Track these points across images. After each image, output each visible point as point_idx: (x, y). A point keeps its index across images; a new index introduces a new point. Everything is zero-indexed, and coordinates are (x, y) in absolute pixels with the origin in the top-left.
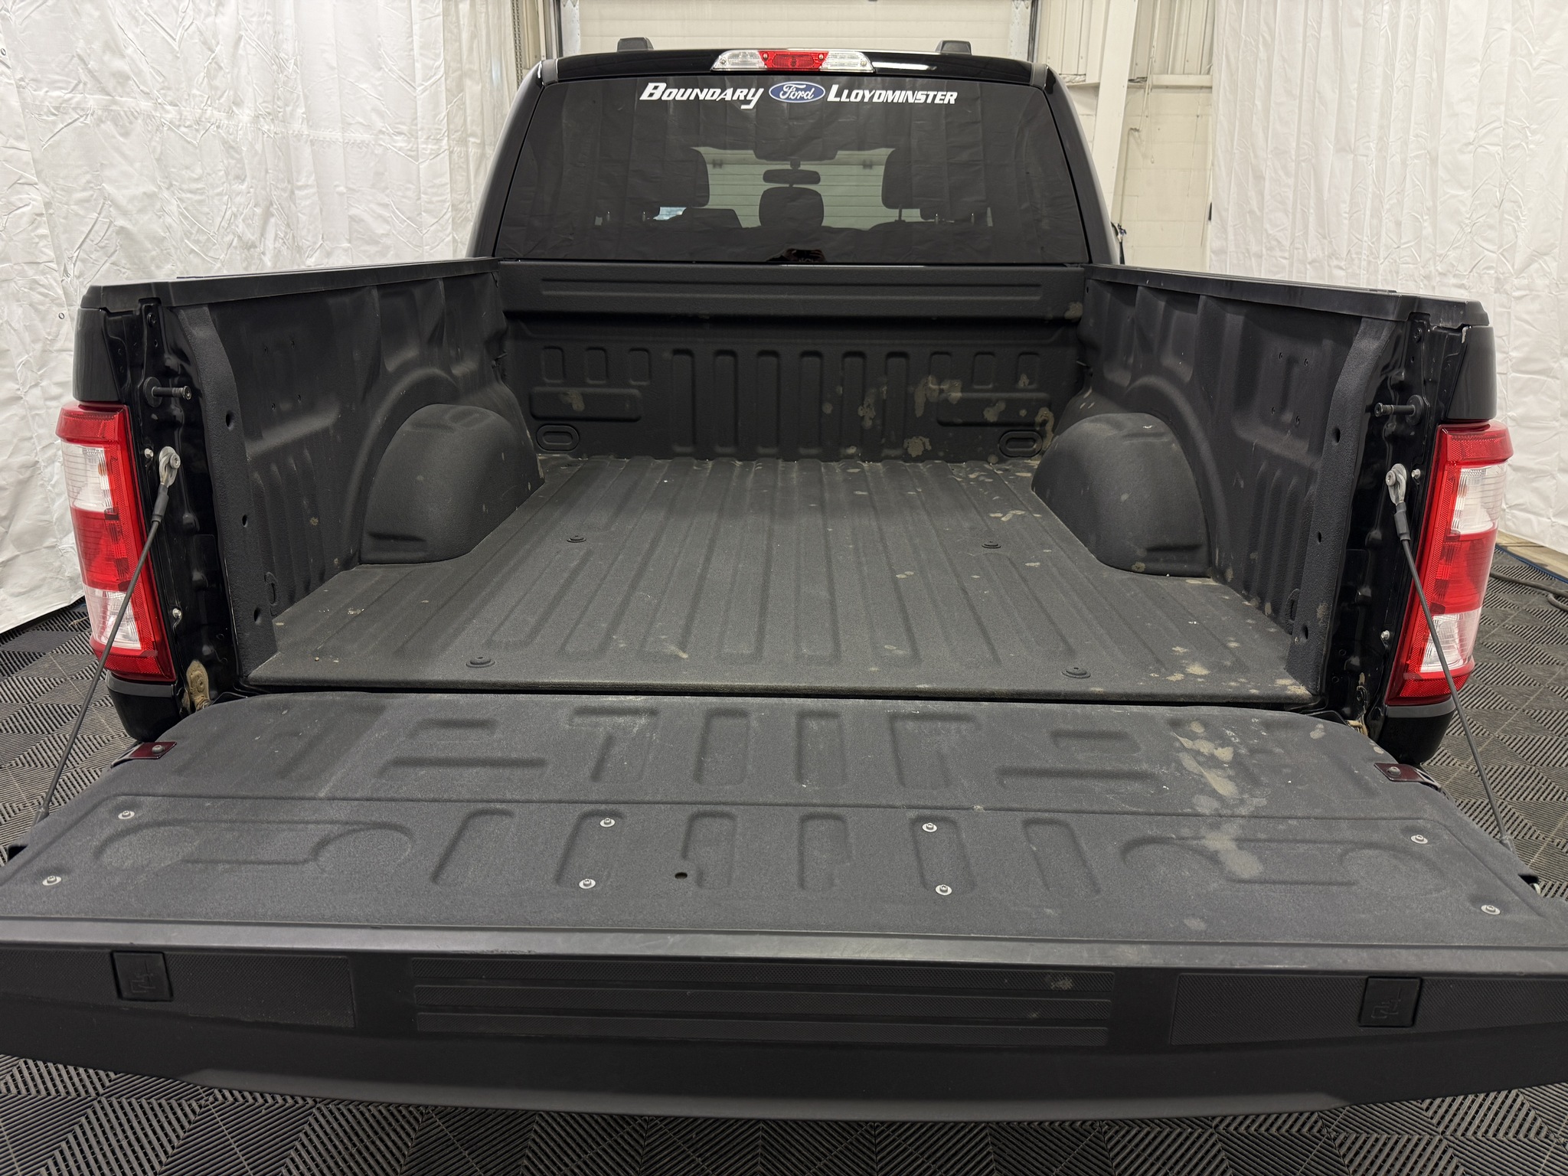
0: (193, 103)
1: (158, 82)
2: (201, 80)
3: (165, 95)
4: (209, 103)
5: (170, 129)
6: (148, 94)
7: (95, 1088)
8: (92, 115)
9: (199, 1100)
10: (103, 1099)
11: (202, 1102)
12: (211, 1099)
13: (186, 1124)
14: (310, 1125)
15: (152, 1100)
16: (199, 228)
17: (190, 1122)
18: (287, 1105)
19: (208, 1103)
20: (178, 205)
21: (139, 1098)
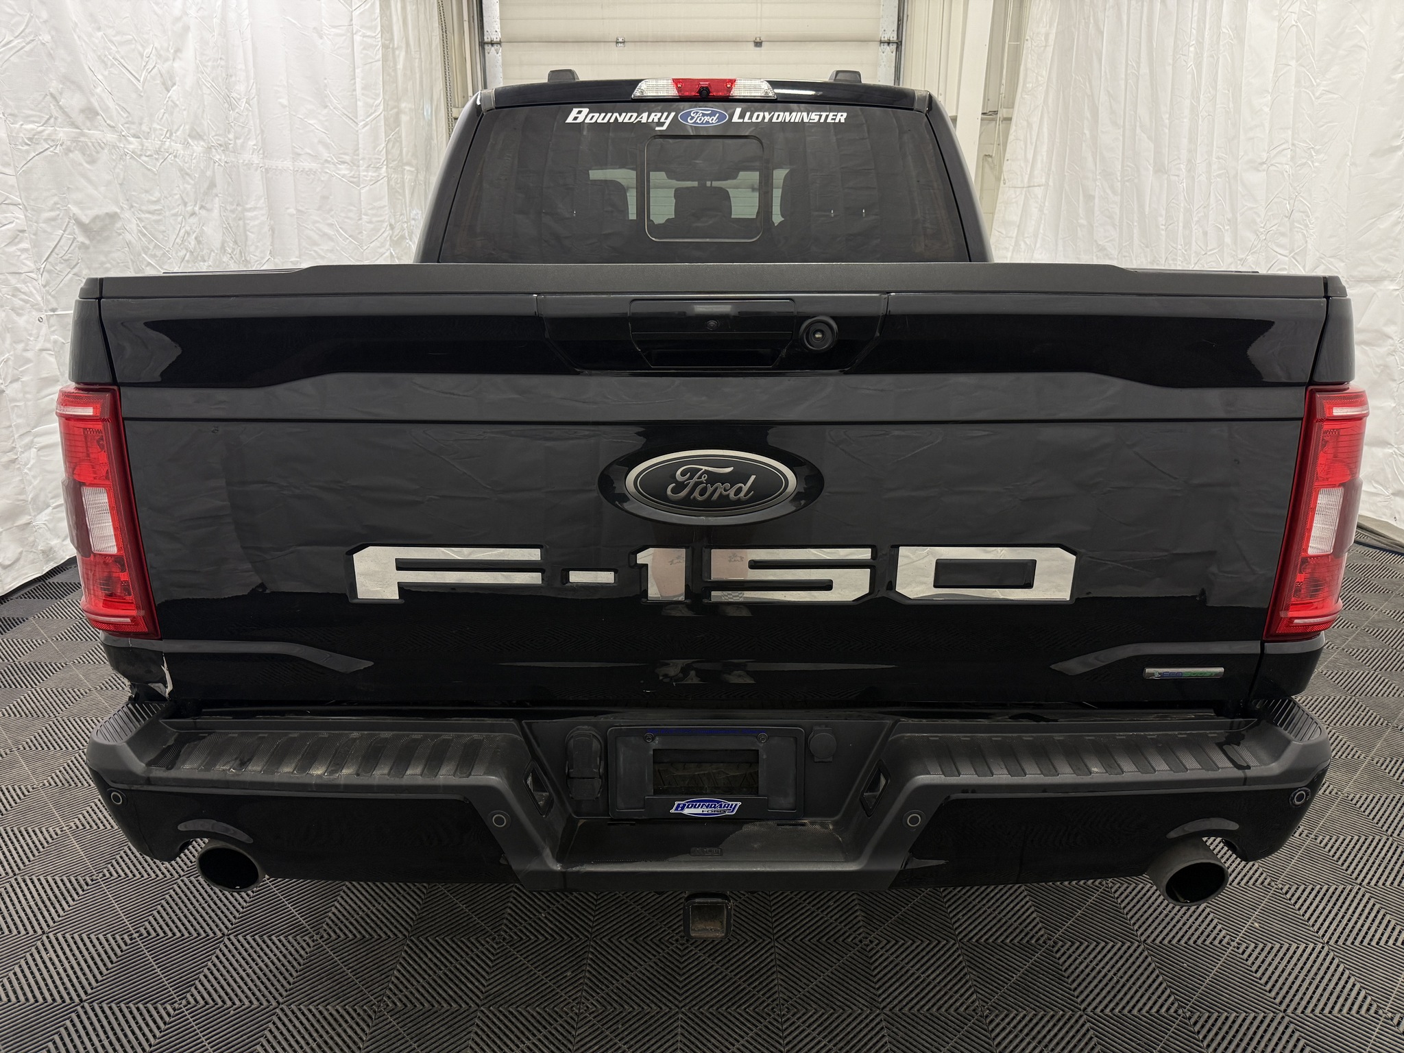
0: (153, 136)
1: (122, 117)
2: (161, 116)
3: (129, 128)
4: (168, 135)
5: (132, 157)
6: (114, 127)
7: (78, 996)
8: (61, 145)
9: (173, 1003)
10: (86, 1005)
11: (176, 1005)
12: (184, 1002)
13: (161, 1025)
14: (274, 1023)
15: (131, 1005)
16: (156, 244)
17: (165, 1023)
18: (253, 1007)
19: (182, 1006)
20: (137, 224)
21: (119, 1003)
